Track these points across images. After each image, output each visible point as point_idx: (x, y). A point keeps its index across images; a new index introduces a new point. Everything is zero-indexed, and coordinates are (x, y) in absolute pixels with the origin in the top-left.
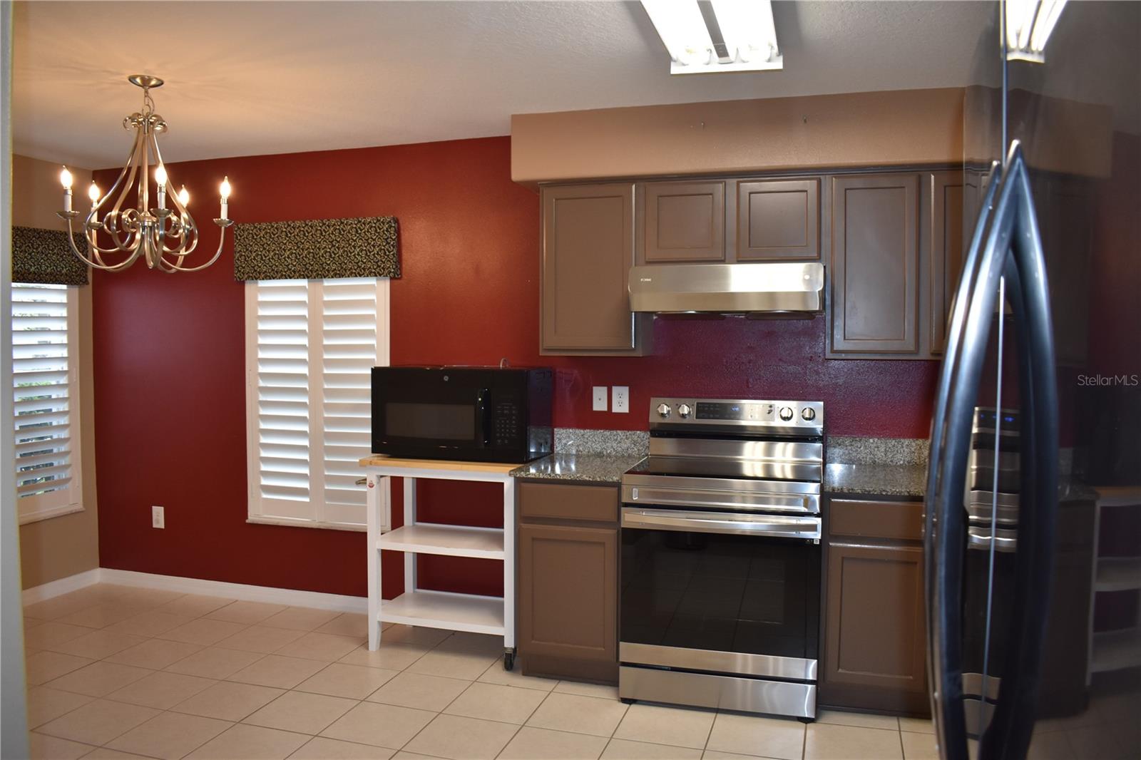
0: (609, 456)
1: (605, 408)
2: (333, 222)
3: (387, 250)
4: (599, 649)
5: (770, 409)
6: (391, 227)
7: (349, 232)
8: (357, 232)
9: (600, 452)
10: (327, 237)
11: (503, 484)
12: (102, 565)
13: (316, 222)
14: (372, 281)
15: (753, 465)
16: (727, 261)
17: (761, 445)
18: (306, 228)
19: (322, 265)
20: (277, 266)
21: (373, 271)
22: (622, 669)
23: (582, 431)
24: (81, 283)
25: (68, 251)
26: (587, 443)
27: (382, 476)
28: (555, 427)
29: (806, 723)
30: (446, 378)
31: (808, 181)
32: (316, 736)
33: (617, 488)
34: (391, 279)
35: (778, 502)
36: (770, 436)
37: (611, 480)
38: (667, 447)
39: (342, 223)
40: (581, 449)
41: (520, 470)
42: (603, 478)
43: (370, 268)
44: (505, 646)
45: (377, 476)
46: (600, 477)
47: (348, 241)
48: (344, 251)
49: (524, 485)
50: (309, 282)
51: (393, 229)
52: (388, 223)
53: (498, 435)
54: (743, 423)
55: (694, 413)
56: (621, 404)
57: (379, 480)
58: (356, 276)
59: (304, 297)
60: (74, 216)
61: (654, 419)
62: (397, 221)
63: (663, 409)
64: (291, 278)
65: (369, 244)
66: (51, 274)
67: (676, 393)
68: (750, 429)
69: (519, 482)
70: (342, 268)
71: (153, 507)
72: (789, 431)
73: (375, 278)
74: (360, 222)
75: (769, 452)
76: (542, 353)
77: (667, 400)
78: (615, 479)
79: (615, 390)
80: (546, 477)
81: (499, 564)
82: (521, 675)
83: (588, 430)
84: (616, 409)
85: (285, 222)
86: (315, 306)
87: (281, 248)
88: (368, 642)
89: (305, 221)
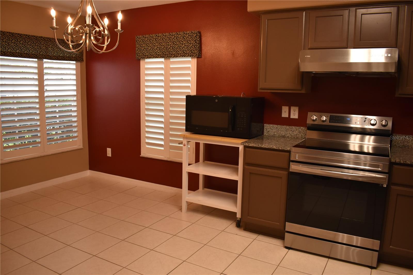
0: (288, 137)
1: (287, 116)
2: (174, 33)
3: (196, 45)
4: (277, 223)
5: (365, 120)
6: (197, 35)
7: (180, 38)
8: (183, 38)
9: (284, 136)
10: (171, 40)
11: (239, 147)
12: (90, 169)
13: (167, 34)
14: (189, 59)
15: (354, 145)
16: (348, 48)
17: (358, 136)
18: (163, 37)
19: (169, 52)
20: (152, 53)
21: (190, 54)
22: (286, 234)
23: (276, 126)
24: (80, 61)
25: (56, 46)
26: (278, 131)
27: (189, 142)
28: (265, 124)
29: (372, 269)
30: (217, 101)
31: (392, 8)
32: (152, 250)
33: (289, 153)
34: (197, 58)
35: (365, 165)
36: (363, 132)
37: (286, 149)
38: (314, 135)
39: (177, 34)
40: (276, 133)
41: (246, 142)
42: (283, 148)
43: (188, 53)
44: (237, 217)
45: (187, 141)
46: (281, 148)
47: (180, 42)
48: (178, 46)
49: (247, 149)
50: (164, 59)
51: (198, 36)
52: (196, 34)
53: (238, 126)
54: (352, 126)
55: (328, 120)
56: (295, 115)
57: (188, 143)
58: (183, 57)
59: (163, 66)
60: (56, 29)
61: (309, 122)
62: (200, 33)
63: (314, 117)
64: (157, 58)
65: (188, 43)
66: (68, 57)
67: (320, 110)
68: (354, 129)
69: (245, 147)
70: (177, 53)
71: (107, 148)
72: (373, 130)
73: (191, 57)
74: (184, 33)
75: (362, 140)
76: (259, 91)
77: (316, 113)
78: (288, 149)
79: (292, 108)
80: (257, 146)
81: (236, 182)
82: (243, 230)
83: (279, 126)
84: (292, 117)
85: (155, 34)
86: (167, 69)
87: (153, 45)
88: (182, 209)
89: (163, 34)
